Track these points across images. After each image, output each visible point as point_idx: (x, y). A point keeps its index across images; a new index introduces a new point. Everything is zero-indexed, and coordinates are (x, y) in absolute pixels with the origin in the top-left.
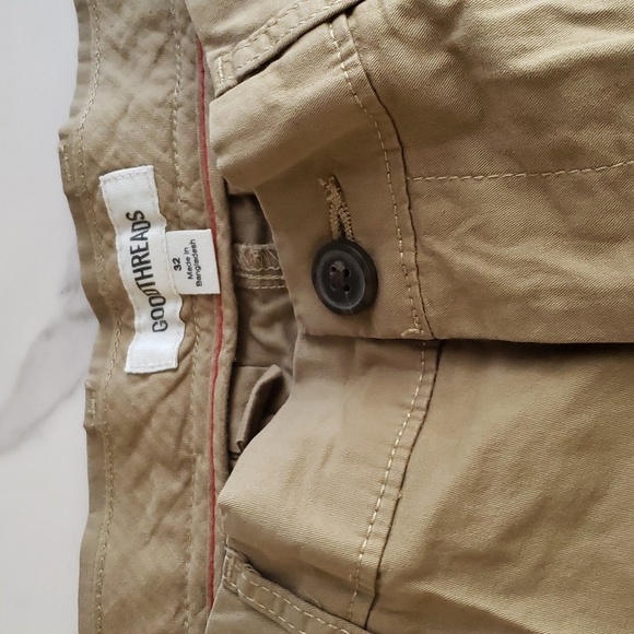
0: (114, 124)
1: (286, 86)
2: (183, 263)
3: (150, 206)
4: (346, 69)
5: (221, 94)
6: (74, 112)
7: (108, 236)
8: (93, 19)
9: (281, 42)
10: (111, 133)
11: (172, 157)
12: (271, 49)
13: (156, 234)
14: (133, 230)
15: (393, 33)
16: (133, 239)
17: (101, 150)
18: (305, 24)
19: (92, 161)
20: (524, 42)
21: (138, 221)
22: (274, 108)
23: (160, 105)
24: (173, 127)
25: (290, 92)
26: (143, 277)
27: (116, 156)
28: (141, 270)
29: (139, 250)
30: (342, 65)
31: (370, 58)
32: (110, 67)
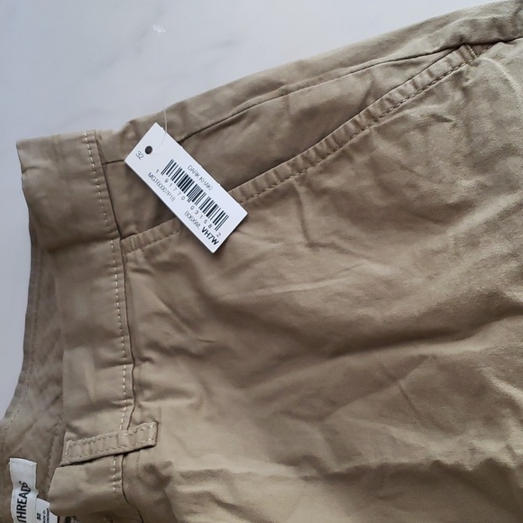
0: (24, 432)
1: (88, 481)
2: (42, 517)
3: (31, 483)
4: (114, 486)
5: (62, 466)
6: (8, 414)
7: (9, 487)
8: (30, 362)
9: (93, 456)
10: (20, 437)
11: (48, 461)
12: (88, 457)
13: (31, 496)
14: (22, 490)
15: (139, 478)
16: (20, 495)
17: (14, 445)
18: (105, 453)
19: (8, 449)
20: (194, 508)
21: (24, 487)
22: (80, 491)
23: (48, 431)
24: (52, 444)
25: (89, 486)
26: (21, 517)
27: (20, 450)
28: (21, 513)
29: (22, 502)
30: (114, 483)
31: (126, 486)
32: (31, 393)
